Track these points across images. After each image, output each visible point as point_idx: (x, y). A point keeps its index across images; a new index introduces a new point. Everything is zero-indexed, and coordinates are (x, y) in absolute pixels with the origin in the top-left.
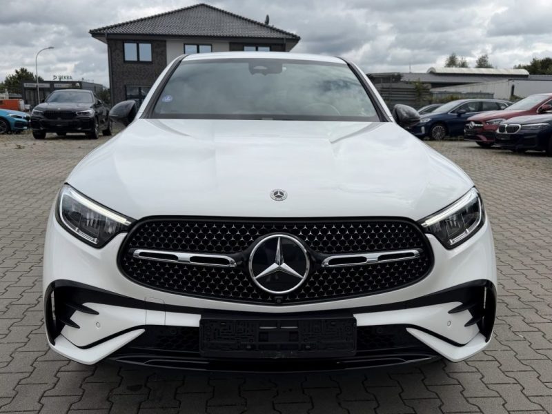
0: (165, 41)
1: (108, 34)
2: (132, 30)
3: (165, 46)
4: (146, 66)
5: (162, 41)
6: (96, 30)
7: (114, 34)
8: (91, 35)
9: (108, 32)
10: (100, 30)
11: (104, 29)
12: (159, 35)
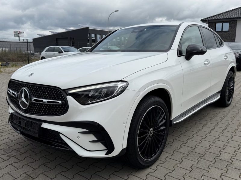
0: (237, 21)
1: (209, 20)
2: (221, 17)
3: (236, 23)
4: (225, 33)
5: (235, 21)
6: (204, 19)
7: (212, 20)
8: (201, 21)
9: (209, 19)
10: (205, 19)
11: (208, 18)
12: (234, 18)
